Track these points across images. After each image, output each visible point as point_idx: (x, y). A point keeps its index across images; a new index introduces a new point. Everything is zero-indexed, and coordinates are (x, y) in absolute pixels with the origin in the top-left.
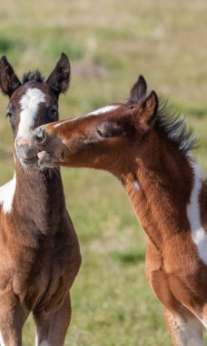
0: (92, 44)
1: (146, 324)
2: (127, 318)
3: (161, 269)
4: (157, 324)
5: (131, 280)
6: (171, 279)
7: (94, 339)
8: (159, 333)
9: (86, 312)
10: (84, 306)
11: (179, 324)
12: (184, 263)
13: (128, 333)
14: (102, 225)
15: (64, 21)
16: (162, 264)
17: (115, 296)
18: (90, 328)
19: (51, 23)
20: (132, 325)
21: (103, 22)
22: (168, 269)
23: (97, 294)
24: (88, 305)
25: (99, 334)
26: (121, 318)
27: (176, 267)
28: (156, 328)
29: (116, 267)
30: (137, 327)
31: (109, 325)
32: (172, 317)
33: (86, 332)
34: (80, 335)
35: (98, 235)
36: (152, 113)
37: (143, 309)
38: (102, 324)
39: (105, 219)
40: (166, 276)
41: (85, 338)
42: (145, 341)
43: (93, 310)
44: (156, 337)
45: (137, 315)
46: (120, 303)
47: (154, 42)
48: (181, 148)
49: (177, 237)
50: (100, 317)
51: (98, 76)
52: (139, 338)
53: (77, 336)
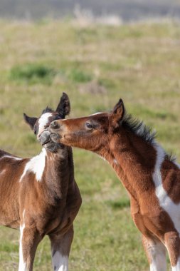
0: (97, 72)
1: (127, 246)
2: (116, 242)
3: (139, 212)
4: (134, 246)
5: (118, 218)
6: (144, 219)
7: (95, 255)
8: (135, 252)
9: (90, 238)
10: (89, 234)
11: (151, 245)
12: (151, 209)
13: (116, 251)
14: (101, 184)
15: (80, 58)
16: (139, 209)
17: (108, 228)
18: (92, 248)
19: (72, 59)
20: (119, 246)
21: (104, 59)
22: (142, 212)
23: (97, 227)
24: (91, 234)
25: (98, 252)
26: (112, 242)
27: (147, 211)
28: (133, 249)
29: (109, 211)
30: (121, 248)
31: (104, 246)
32: (147, 241)
33: (90, 250)
34: (86, 252)
35: (99, 191)
36: (120, 116)
37: (125, 237)
38: (99, 245)
39: (103, 180)
40: (142, 217)
41: (89, 254)
42: (126, 257)
43: (95, 237)
44: (133, 254)
45: (122, 241)
46: (111, 233)
47: (136, 72)
48: (147, 139)
49: (146, 193)
50: (99, 241)
51: (100, 92)
52: (123, 254)
53: (84, 253)
